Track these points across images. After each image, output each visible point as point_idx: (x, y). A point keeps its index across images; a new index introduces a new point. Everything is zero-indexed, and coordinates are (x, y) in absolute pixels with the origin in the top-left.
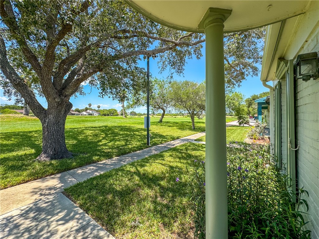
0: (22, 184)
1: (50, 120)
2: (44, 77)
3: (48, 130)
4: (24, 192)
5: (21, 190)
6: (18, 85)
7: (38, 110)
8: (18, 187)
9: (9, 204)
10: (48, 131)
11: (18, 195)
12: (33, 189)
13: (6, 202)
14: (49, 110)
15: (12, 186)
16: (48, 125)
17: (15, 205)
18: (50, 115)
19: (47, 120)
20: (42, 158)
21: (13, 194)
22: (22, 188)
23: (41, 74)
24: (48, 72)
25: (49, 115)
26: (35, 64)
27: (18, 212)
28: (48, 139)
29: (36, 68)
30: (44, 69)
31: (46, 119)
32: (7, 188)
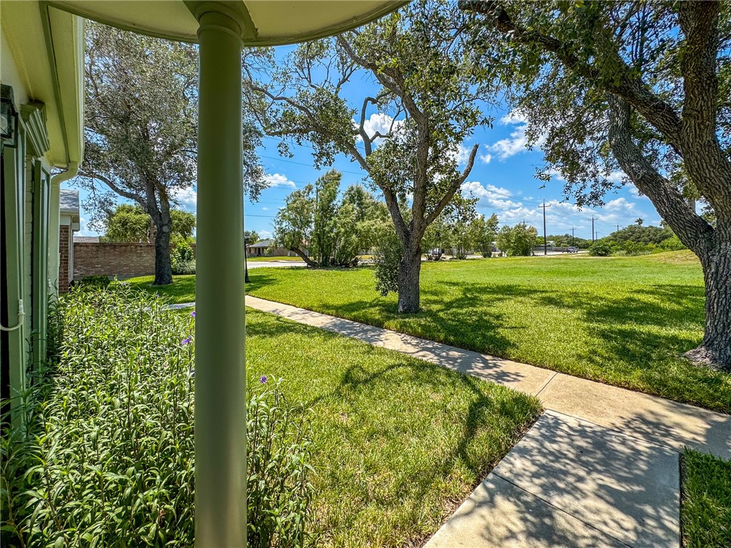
0: (623, 389)
1: (723, 258)
2: (689, 147)
3: (717, 283)
4: (612, 403)
5: (612, 398)
6: (642, 182)
7: (688, 232)
8: (614, 390)
9: (577, 405)
10: (716, 287)
11: (601, 401)
12: (645, 410)
13: (578, 400)
14: (720, 231)
15: (606, 383)
16: (717, 272)
17: (582, 412)
18: (724, 244)
19: (715, 257)
20: (699, 356)
21: (596, 396)
22: (616, 394)
23: (680, 140)
24: (700, 129)
25: (720, 244)
26: (664, 122)
27: (574, 424)
28: (717, 311)
29: (668, 131)
30: (686, 125)
31: (713, 255)
32: (598, 381)
